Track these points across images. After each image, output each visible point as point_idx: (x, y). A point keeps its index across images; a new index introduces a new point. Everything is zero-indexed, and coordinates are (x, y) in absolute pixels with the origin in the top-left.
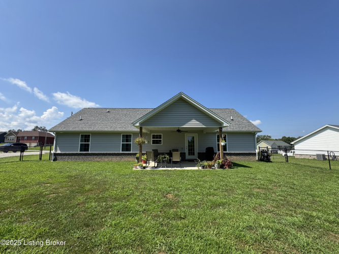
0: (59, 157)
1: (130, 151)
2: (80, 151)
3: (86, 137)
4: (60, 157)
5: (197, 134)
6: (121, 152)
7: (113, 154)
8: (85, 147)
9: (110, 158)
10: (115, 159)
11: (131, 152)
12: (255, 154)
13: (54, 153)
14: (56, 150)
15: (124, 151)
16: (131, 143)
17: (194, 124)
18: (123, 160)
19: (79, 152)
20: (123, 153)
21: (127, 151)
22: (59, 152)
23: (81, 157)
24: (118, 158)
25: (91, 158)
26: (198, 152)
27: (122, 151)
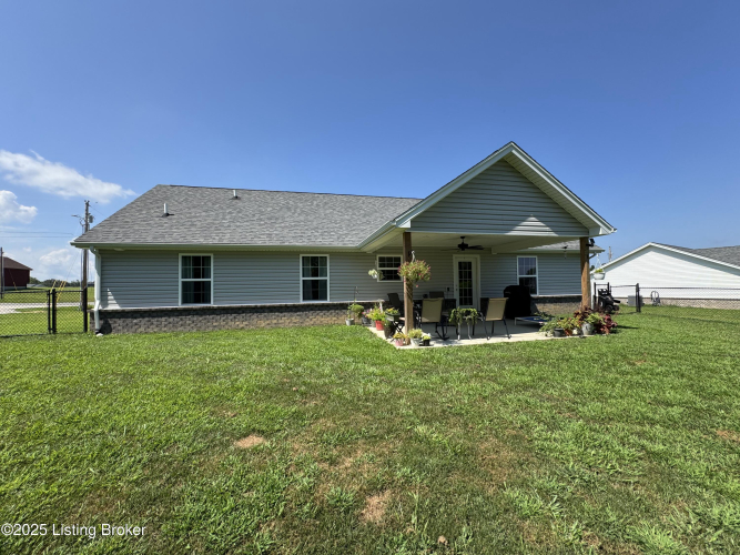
0: (117, 323)
1: (325, 298)
2: (184, 302)
3: (197, 262)
4: (120, 322)
5: (479, 256)
6: (302, 302)
7: (281, 307)
8: (197, 292)
9: (274, 319)
10: (286, 320)
11: (328, 302)
13: (100, 312)
14: (104, 299)
15: (309, 299)
16: (328, 278)
17: (531, 227)
18: (308, 322)
19: (180, 306)
20: (308, 306)
21: (316, 298)
22: (113, 306)
23: (188, 320)
24: (295, 318)
25: (221, 320)
26: (480, 296)
27: (304, 299)
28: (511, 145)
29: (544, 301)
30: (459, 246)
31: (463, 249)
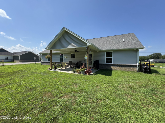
5: (93, 52)
12: (136, 66)
14: (42, 60)
16: (63, 58)
17: (72, 46)
26: (93, 63)
28: (64, 28)
29: (114, 65)
30: (75, 51)
31: (76, 52)
